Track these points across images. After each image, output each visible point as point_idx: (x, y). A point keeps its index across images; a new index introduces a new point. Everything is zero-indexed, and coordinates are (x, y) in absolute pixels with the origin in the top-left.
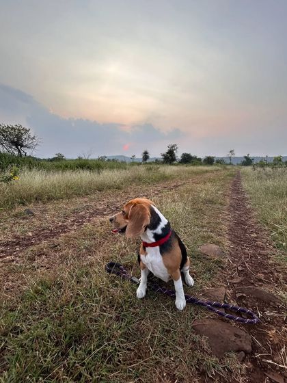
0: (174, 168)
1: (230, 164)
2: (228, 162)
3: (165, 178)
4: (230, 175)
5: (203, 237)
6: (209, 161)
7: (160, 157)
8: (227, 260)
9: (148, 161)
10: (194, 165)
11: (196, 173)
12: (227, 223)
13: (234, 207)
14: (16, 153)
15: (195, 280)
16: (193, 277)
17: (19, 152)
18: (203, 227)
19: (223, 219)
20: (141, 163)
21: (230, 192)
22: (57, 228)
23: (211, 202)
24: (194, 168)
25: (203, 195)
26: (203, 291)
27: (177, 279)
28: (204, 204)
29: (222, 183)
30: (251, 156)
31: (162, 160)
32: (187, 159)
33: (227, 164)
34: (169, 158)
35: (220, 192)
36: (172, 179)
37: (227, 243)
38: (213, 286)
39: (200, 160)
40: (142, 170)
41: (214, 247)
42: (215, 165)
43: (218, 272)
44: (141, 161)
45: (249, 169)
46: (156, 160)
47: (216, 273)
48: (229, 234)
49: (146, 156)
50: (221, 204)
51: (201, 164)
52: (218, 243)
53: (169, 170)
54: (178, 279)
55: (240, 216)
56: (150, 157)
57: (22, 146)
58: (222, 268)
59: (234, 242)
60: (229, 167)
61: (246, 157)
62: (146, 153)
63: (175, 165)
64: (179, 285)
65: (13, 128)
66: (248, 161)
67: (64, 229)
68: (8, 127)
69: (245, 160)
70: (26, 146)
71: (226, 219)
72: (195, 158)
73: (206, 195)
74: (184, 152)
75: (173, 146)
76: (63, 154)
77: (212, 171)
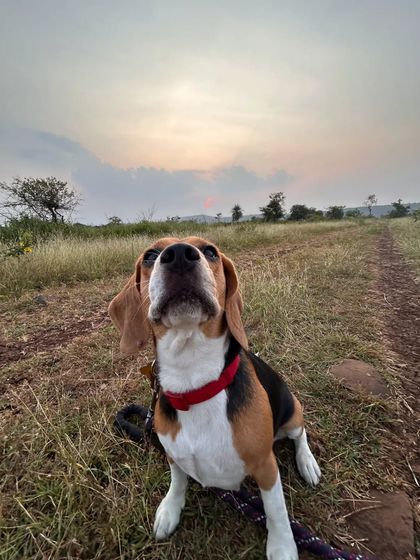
0: (281, 227)
1: (370, 217)
2: (367, 213)
3: (265, 241)
4: (373, 232)
5: (335, 344)
6: (336, 213)
7: (259, 213)
8: (398, 402)
9: (240, 220)
10: (312, 221)
11: (317, 232)
12: (382, 312)
13: (389, 282)
14: (49, 217)
15: (322, 464)
16: (316, 452)
17: (54, 215)
18: (333, 321)
19: (372, 305)
20: (229, 224)
21: (378, 258)
22: (73, 326)
23: (345, 274)
24: (313, 225)
25: (329, 263)
26: (347, 506)
27: (269, 486)
28: (332, 278)
29: (360, 243)
30: (404, 202)
31: (262, 217)
32: (300, 213)
33: (365, 218)
34: (273, 213)
35: (360, 258)
36: (277, 243)
37: (391, 357)
38: (373, 487)
39: (320, 213)
40: (229, 232)
41: (362, 367)
42: (345, 219)
43: (382, 441)
44: (230, 221)
45: (403, 221)
46: (254, 218)
47: (376, 444)
48: (391, 337)
49: (237, 213)
50: (365, 277)
51: (322, 219)
52: (369, 357)
53: (271, 229)
54: (272, 483)
55: (405, 298)
56: (244, 214)
57: (57, 207)
58: (390, 426)
59: (404, 355)
60: (367, 221)
61: (395, 205)
62: (237, 209)
63: (281, 222)
64: (275, 500)
65: (44, 184)
66: (400, 211)
67: (83, 327)
68: (39, 182)
69: (395, 209)
70: (62, 207)
71: (377, 304)
72: (313, 211)
73: (334, 263)
74: (295, 204)
75: (278, 196)
76: (119, 217)
77: (341, 229)
